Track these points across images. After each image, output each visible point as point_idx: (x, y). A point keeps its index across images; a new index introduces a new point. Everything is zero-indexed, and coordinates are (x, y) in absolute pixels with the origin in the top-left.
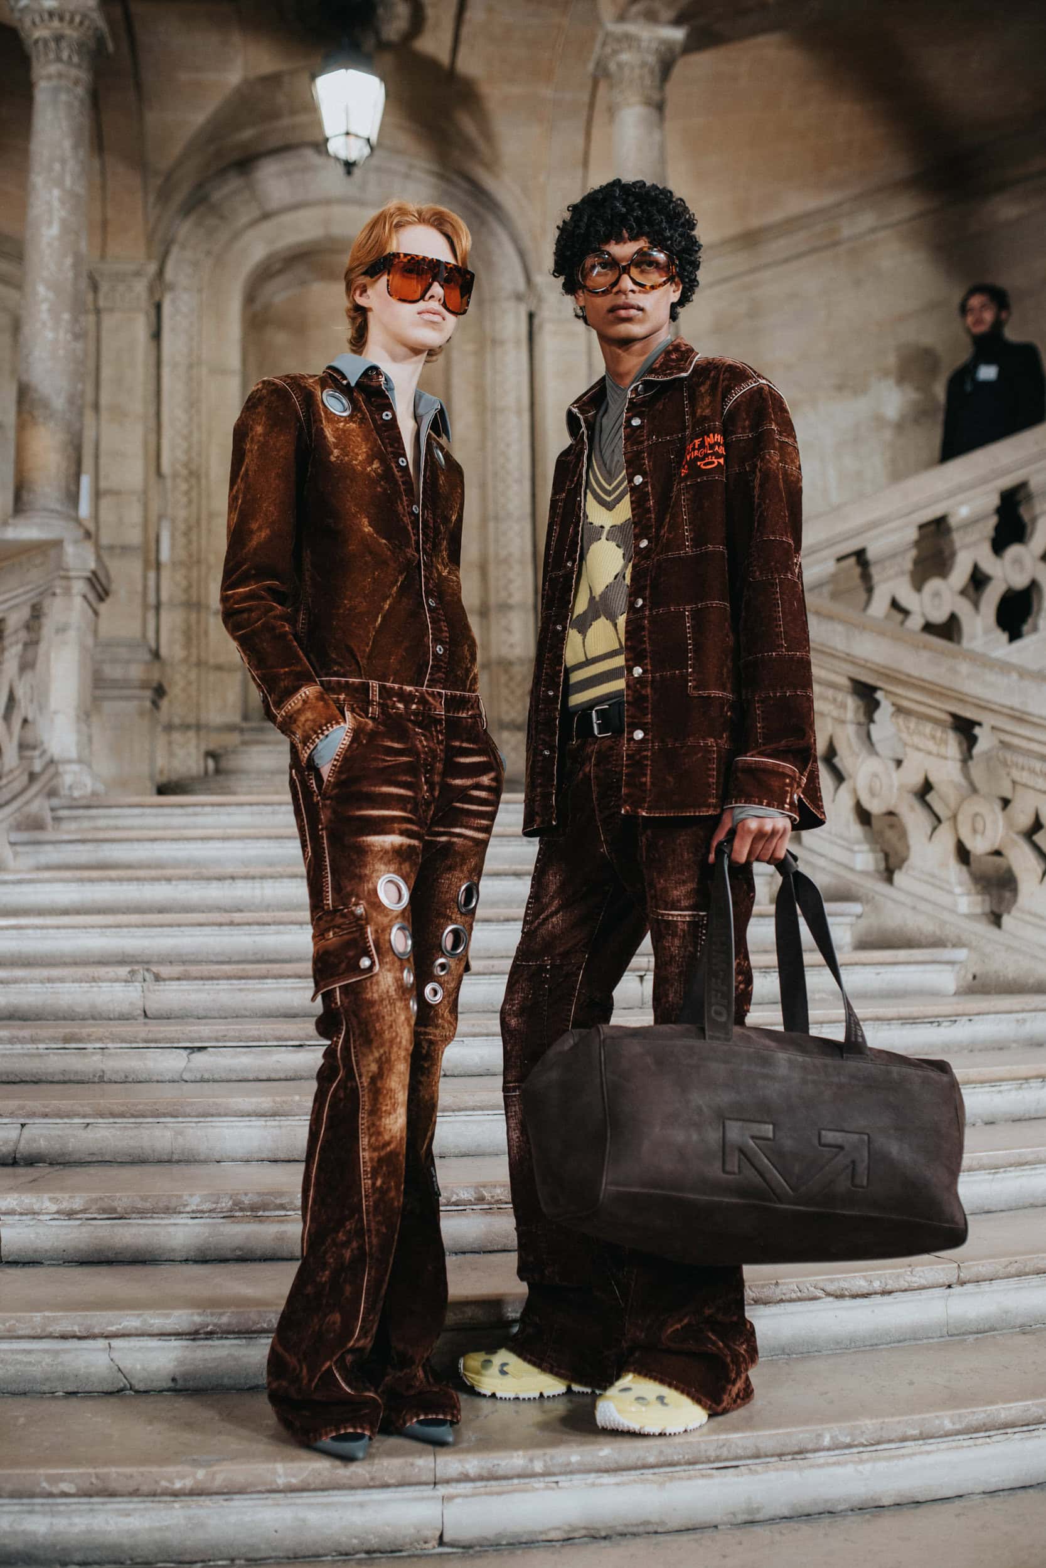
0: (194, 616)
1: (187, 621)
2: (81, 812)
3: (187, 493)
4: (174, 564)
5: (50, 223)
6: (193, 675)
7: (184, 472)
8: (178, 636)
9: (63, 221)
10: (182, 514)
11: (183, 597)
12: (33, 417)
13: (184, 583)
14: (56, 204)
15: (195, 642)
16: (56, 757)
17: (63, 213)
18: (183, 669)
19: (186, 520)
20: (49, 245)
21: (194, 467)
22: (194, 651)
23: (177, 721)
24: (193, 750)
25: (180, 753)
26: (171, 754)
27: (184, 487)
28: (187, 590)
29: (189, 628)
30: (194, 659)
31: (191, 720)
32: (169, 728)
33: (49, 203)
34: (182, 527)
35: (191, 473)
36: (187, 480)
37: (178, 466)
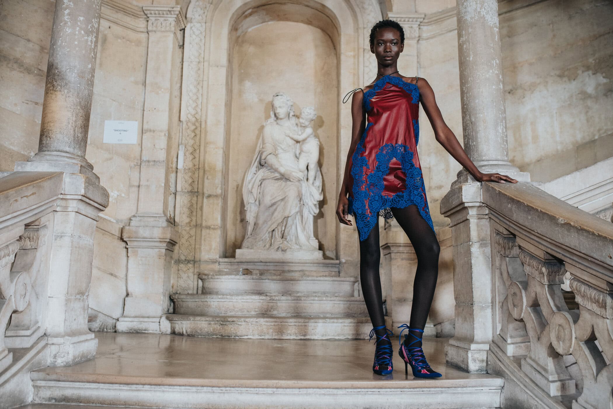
0: (195, 198)
1: (190, 201)
2: (52, 384)
3: (194, 131)
4: (185, 169)
6: (193, 232)
7: (194, 120)
8: (186, 210)
10: (191, 142)
11: (190, 189)
12: (53, 86)
13: (190, 181)
15: (194, 214)
16: (49, 331)
18: (188, 229)
19: (193, 146)
21: (198, 117)
22: (194, 219)
23: (183, 258)
24: (191, 275)
25: (184, 276)
26: (179, 277)
27: (193, 127)
28: (191, 185)
29: (192, 205)
30: (194, 223)
31: (190, 258)
32: (178, 262)
34: (191, 149)
35: (197, 120)
36: (194, 124)
37: (189, 116)
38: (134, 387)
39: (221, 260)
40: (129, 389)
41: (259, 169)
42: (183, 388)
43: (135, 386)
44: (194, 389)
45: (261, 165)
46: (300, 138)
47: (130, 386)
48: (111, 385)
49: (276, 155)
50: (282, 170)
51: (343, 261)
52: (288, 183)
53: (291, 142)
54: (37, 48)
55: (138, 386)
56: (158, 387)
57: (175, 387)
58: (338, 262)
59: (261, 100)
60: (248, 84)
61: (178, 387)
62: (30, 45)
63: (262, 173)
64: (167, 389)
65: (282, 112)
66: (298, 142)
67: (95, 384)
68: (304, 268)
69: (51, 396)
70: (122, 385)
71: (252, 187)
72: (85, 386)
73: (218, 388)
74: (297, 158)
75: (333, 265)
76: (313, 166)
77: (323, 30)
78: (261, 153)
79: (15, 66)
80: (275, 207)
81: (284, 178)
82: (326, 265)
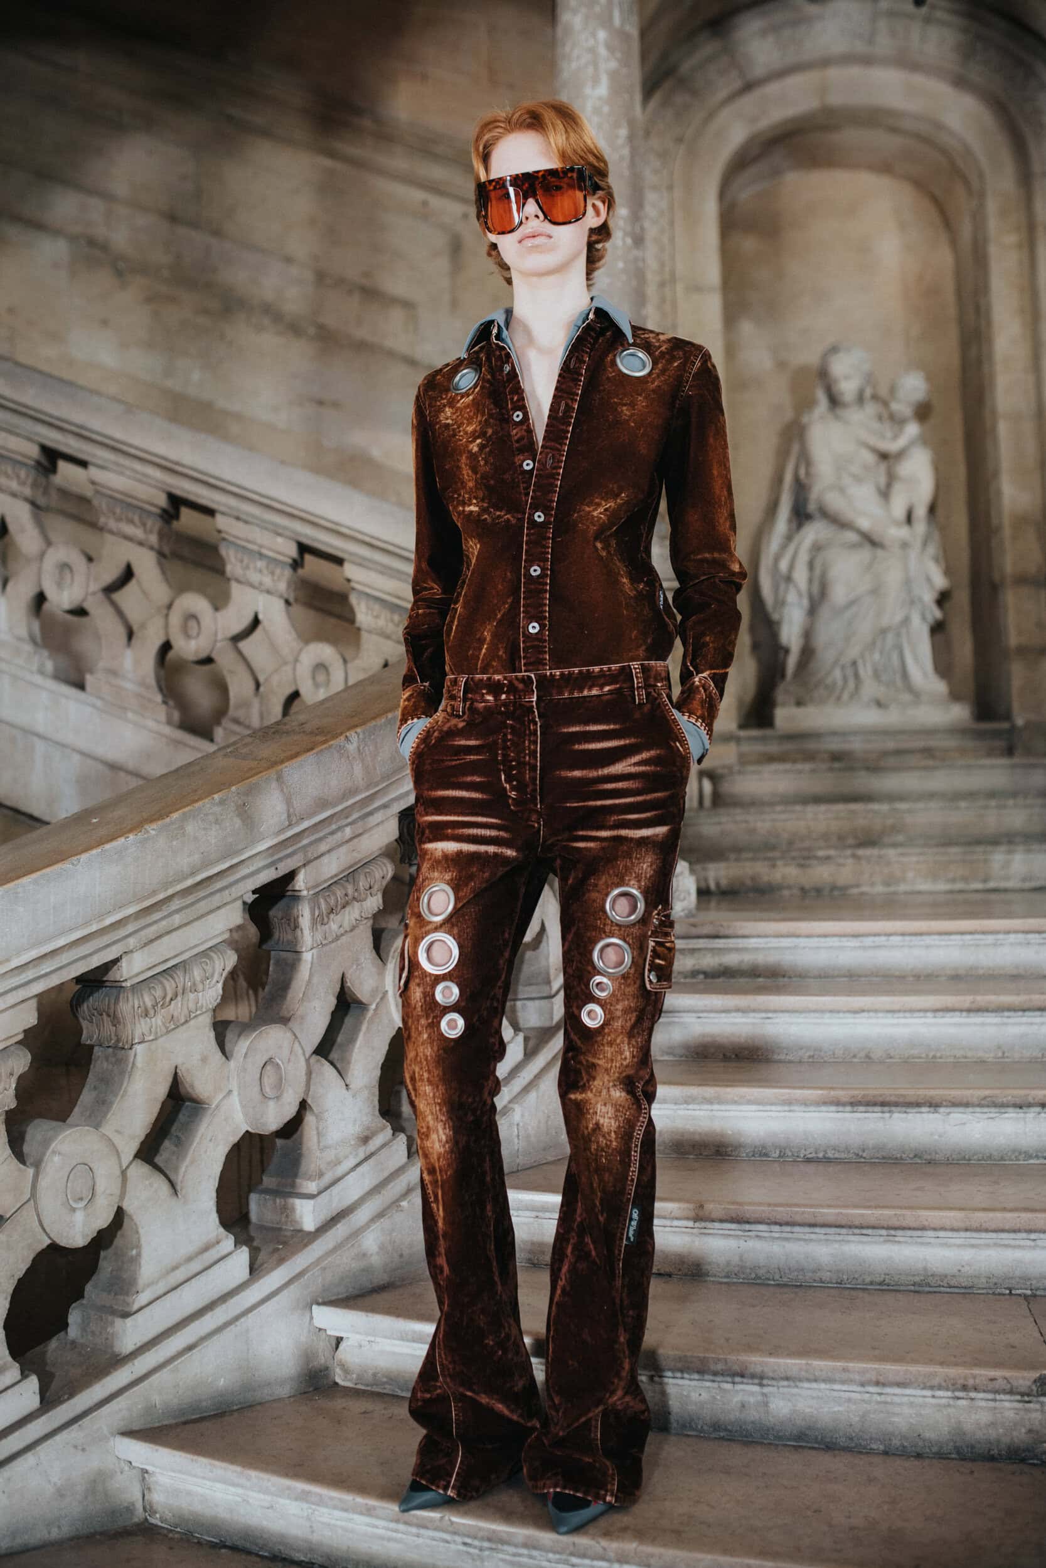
5: (596, 81)
9: (613, 76)
14: (603, 51)
17: (613, 65)
20: (597, 111)
33: (592, 51)
38: (868, 941)
39: (743, 733)
40: (858, 944)
41: (800, 526)
42: (968, 937)
43: (871, 939)
44: (990, 938)
45: (801, 515)
46: (893, 447)
47: (861, 939)
48: (823, 940)
49: (842, 490)
50: (864, 524)
51: (1020, 722)
52: (880, 553)
53: (870, 458)
54: (309, 275)
55: (877, 939)
56: (919, 938)
57: (953, 937)
58: (1005, 725)
59: (781, 365)
60: (746, 327)
61: (958, 937)
62: (294, 271)
63: (813, 532)
64: (937, 943)
65: (848, 388)
66: (884, 456)
67: (789, 940)
68: (933, 743)
69: (697, 967)
70: (844, 939)
71: (791, 567)
72: (769, 945)
73: (1037, 936)
74: (885, 494)
75: (996, 734)
76: (921, 512)
77: (919, 184)
78: (801, 489)
79: (266, 321)
80: (854, 609)
81: (871, 541)
82: (979, 735)
